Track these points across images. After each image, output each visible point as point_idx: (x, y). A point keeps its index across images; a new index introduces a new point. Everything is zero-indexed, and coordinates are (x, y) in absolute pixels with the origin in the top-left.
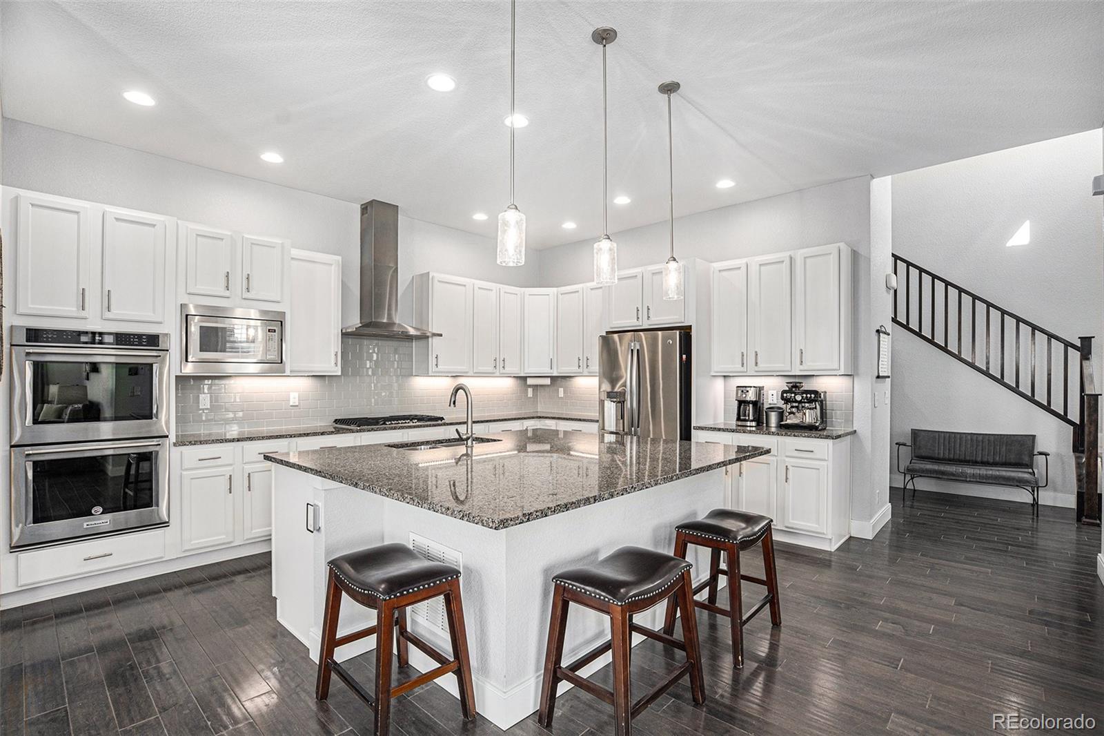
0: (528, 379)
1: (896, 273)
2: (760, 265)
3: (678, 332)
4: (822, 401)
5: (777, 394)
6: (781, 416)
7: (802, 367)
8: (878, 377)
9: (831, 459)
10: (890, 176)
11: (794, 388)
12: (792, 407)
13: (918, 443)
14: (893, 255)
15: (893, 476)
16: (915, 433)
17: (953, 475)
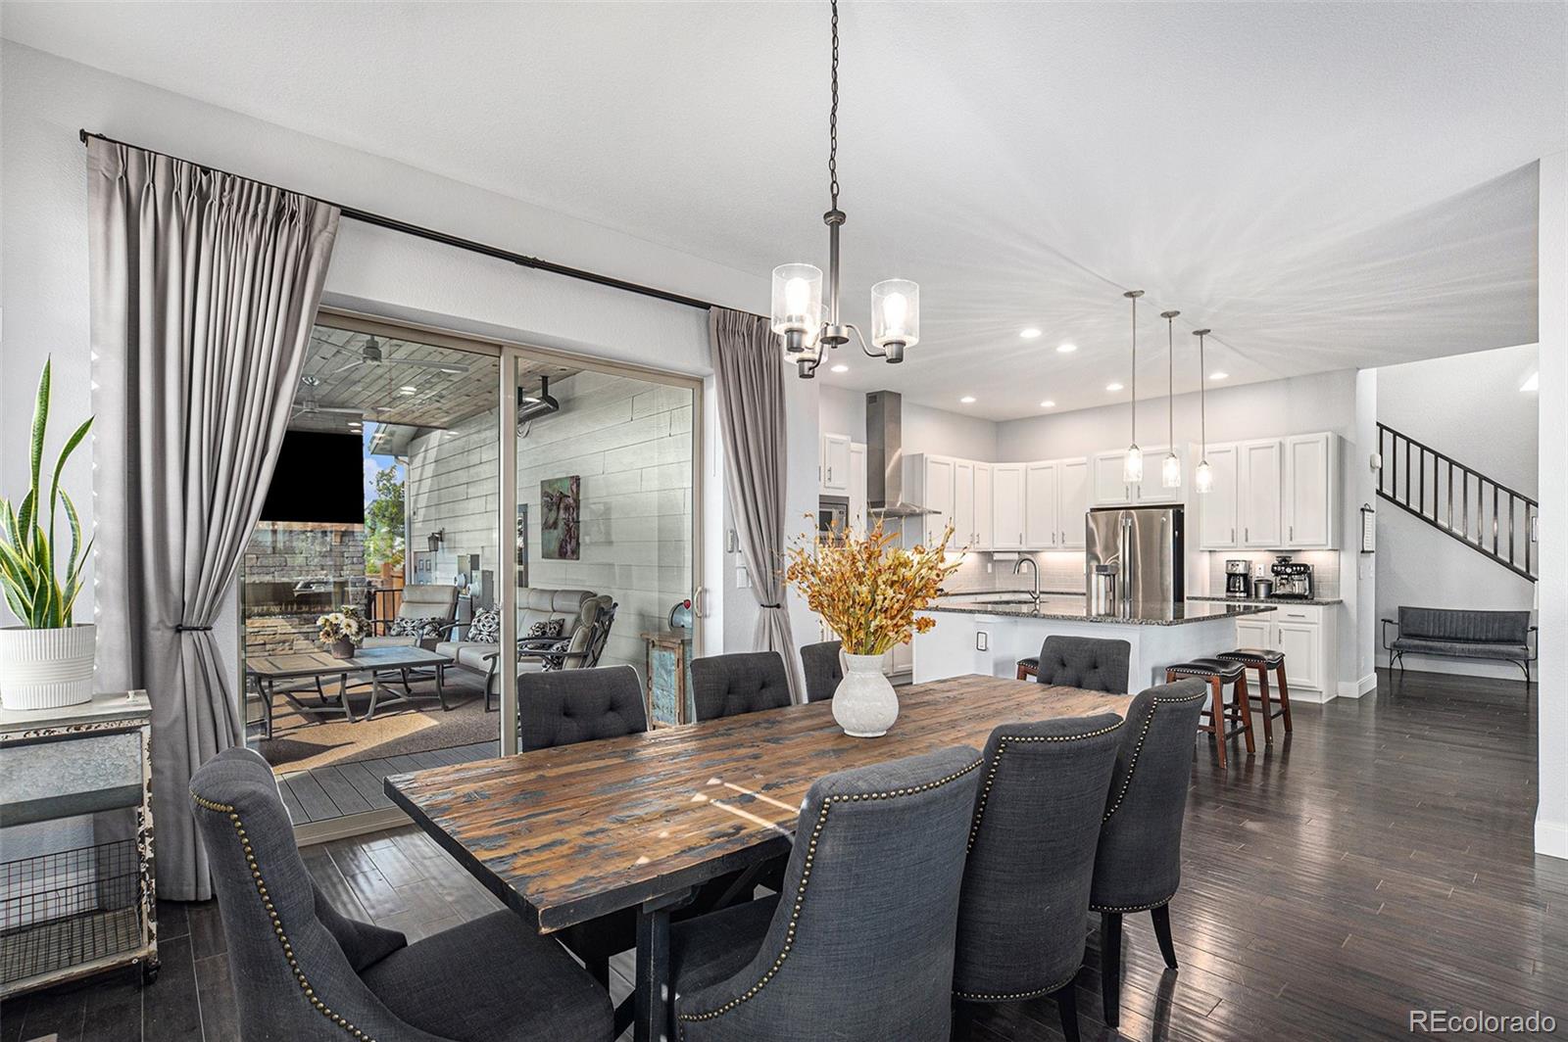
0: (996, 554)
1: (1381, 454)
2: (1251, 449)
3: (1171, 511)
4: (1310, 574)
5: (1265, 567)
6: (1270, 586)
7: (1291, 543)
8: (1363, 552)
9: (1321, 622)
10: (1374, 370)
11: (1284, 561)
12: (1282, 579)
13: (1405, 621)
14: (1378, 424)
15: (1379, 656)
16: (1403, 611)
17: (1441, 650)
